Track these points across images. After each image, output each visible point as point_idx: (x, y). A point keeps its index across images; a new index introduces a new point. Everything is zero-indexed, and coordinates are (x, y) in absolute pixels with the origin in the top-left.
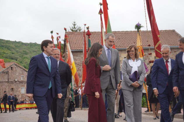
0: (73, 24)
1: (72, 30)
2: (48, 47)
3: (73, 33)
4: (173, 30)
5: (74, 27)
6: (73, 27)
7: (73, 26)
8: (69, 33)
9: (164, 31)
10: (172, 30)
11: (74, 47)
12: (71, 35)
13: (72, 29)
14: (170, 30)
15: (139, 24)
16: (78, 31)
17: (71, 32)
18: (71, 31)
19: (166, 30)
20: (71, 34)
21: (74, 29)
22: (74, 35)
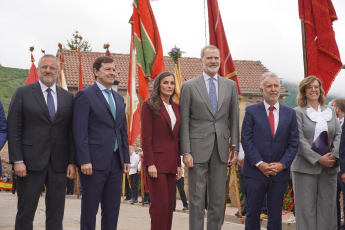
0: (74, 35)
1: (71, 47)
2: (101, 69)
3: (71, 52)
4: (258, 62)
5: (76, 41)
6: (74, 42)
7: (74, 40)
8: (65, 51)
9: (241, 61)
10: (255, 62)
11: (72, 79)
12: (67, 56)
13: (71, 44)
14: (252, 62)
15: (175, 48)
16: (82, 50)
17: (68, 51)
18: (68, 48)
19: (244, 61)
20: (69, 54)
21: (75, 45)
22: (74, 57)
